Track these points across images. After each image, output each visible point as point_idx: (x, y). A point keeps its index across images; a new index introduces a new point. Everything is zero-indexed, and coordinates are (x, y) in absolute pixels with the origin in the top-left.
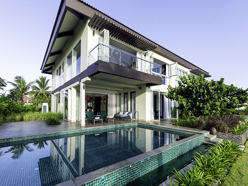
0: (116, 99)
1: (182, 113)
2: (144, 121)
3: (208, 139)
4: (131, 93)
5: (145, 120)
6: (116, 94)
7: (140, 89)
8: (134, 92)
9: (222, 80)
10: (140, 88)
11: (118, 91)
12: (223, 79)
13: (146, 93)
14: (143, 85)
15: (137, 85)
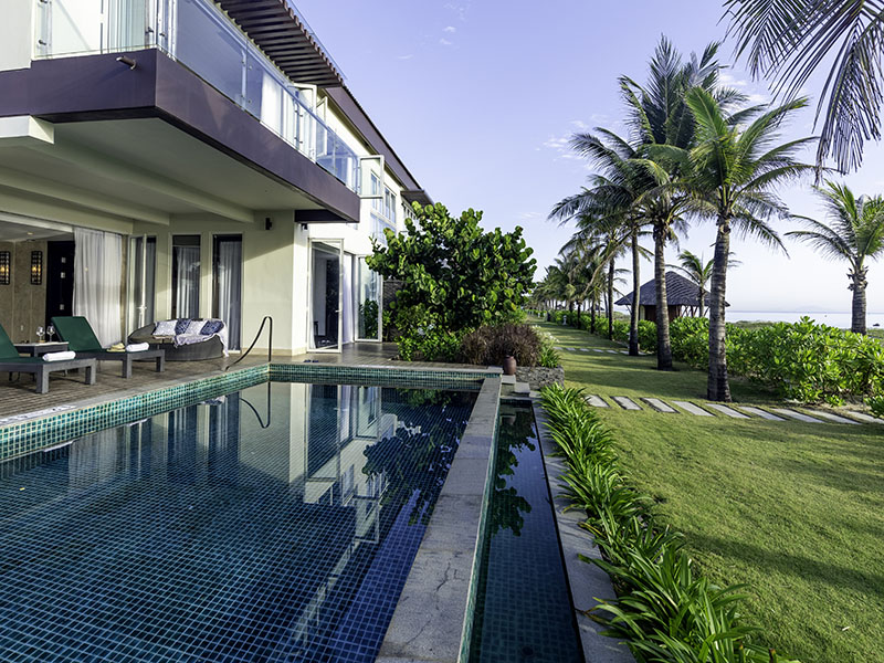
0: (125, 263)
1: (392, 320)
2: (286, 354)
3: (508, 388)
4: (218, 240)
5: (291, 351)
6: (125, 238)
7: (268, 228)
8: (238, 238)
9: (519, 230)
10: (269, 225)
11: (134, 221)
12: (522, 229)
13: (295, 245)
14: (282, 212)
15: (255, 212)
